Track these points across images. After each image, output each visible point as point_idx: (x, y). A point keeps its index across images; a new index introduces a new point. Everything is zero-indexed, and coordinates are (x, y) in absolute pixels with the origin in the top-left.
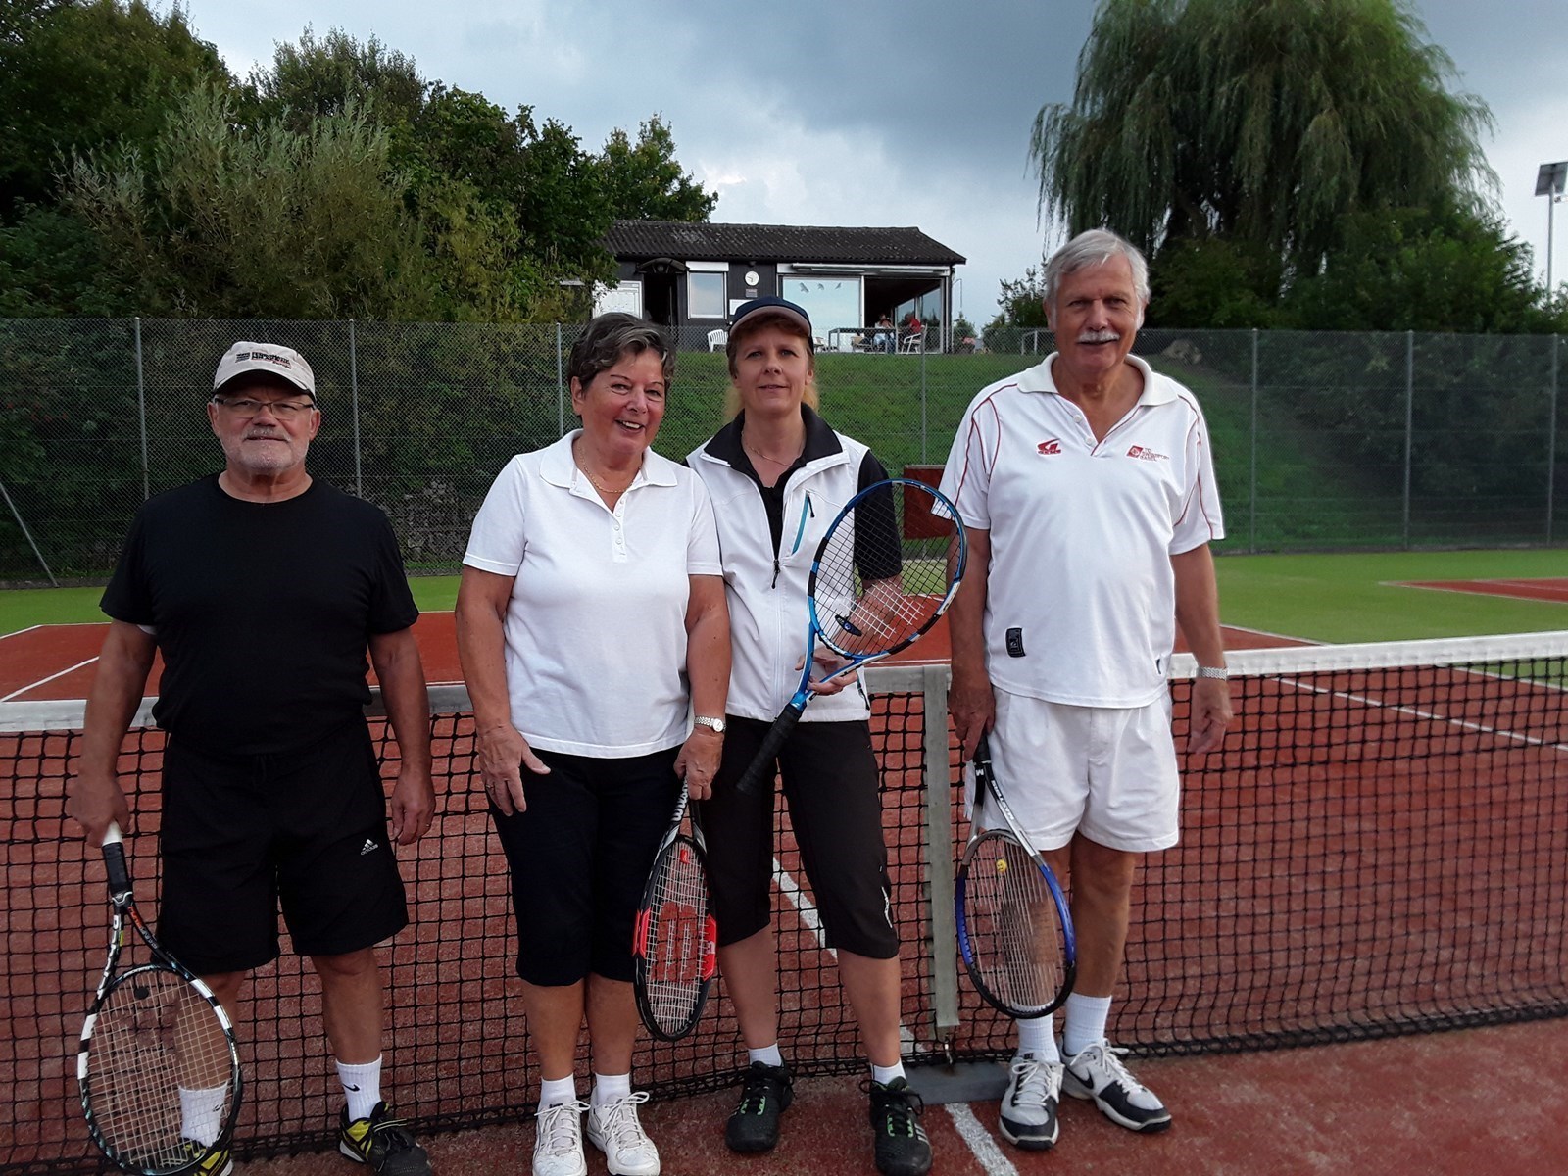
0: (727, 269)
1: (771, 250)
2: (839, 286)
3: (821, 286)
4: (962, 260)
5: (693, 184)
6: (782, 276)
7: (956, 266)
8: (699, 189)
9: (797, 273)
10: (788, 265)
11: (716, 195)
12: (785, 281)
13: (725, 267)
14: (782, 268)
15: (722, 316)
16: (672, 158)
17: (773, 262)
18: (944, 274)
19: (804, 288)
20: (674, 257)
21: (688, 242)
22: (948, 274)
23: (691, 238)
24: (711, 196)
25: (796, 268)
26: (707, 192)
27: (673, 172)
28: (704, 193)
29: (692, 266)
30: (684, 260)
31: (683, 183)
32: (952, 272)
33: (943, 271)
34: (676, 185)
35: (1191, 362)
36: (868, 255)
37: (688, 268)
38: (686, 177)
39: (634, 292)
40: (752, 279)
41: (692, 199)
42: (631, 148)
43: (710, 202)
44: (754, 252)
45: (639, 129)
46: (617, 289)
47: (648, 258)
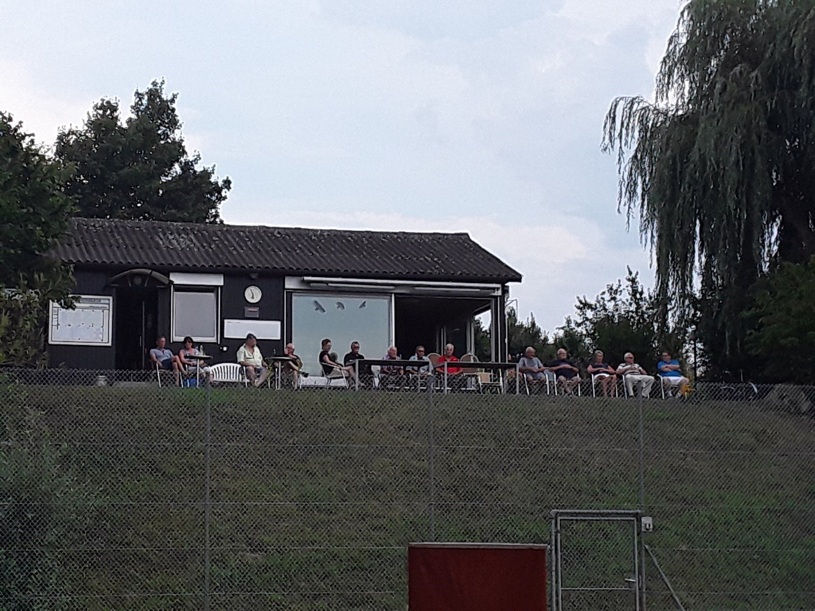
0: (222, 283)
1: (281, 260)
2: (363, 305)
3: (340, 305)
4: (517, 278)
5: (198, 168)
6: (291, 292)
7: (509, 284)
8: (206, 174)
9: (309, 289)
10: (299, 278)
11: (227, 183)
12: (294, 298)
13: (218, 281)
14: (290, 284)
15: (213, 340)
16: (177, 135)
17: (281, 275)
18: (495, 294)
19: (319, 307)
20: (153, 268)
21: (174, 249)
22: (499, 293)
23: (180, 242)
24: (220, 184)
25: (309, 282)
26: (217, 178)
27: (178, 149)
28: (212, 180)
29: (178, 279)
30: (168, 271)
31: (187, 166)
32: (505, 291)
33: (494, 289)
34: (177, 168)
35: (798, 412)
36: (401, 269)
37: (172, 282)
38: (191, 158)
39: (103, 309)
40: (253, 295)
41: (197, 186)
42: (123, 123)
43: (219, 190)
44: (255, 262)
45: (133, 100)
46: (74, 308)
47: (122, 268)
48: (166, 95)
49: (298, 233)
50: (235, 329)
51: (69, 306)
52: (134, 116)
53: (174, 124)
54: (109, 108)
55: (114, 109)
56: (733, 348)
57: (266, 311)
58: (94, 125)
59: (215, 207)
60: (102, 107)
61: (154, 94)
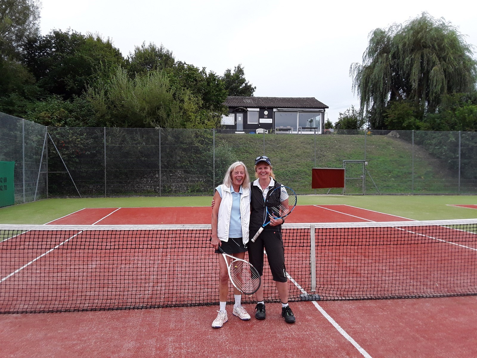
1: (271, 105)
2: (291, 115)
3: (286, 115)
4: (328, 107)
5: (249, 84)
6: (274, 112)
7: (325, 109)
8: (250, 86)
11: (255, 88)
13: (258, 110)
14: (275, 110)
15: (257, 123)
16: (244, 77)
17: (272, 108)
19: (281, 115)
20: (244, 107)
22: (323, 111)
23: (249, 101)
24: (254, 88)
25: (279, 110)
26: (253, 86)
27: (243, 80)
28: (252, 87)
29: (249, 109)
30: (246, 108)
31: (246, 84)
32: (325, 111)
33: (322, 110)
34: (244, 85)
35: (396, 138)
36: (300, 106)
37: (248, 110)
38: (247, 82)
39: (232, 117)
40: (266, 113)
41: (248, 89)
42: (232, 74)
43: (253, 89)
44: (267, 105)
45: (234, 69)
46: (228, 116)
47: (236, 107)
48: (241, 67)
49: (275, 98)
50: (262, 121)
51: (227, 116)
52: (234, 73)
53: (243, 74)
54: (229, 71)
55: (230, 71)
56: (379, 123)
57: (269, 116)
58: (225, 75)
59: (252, 93)
60: (228, 71)
61: (239, 67)
